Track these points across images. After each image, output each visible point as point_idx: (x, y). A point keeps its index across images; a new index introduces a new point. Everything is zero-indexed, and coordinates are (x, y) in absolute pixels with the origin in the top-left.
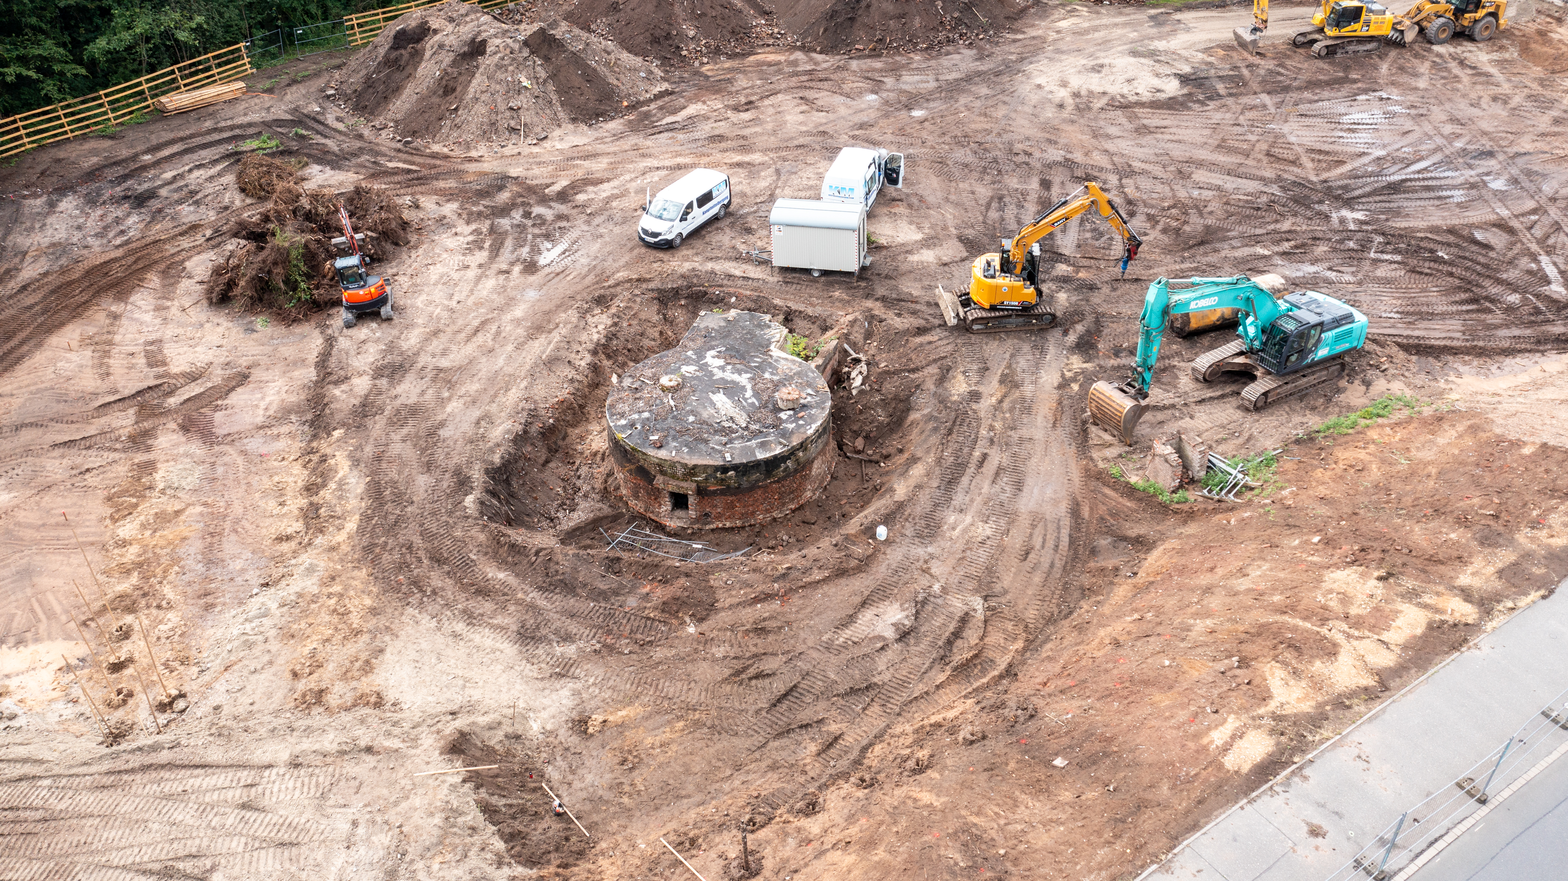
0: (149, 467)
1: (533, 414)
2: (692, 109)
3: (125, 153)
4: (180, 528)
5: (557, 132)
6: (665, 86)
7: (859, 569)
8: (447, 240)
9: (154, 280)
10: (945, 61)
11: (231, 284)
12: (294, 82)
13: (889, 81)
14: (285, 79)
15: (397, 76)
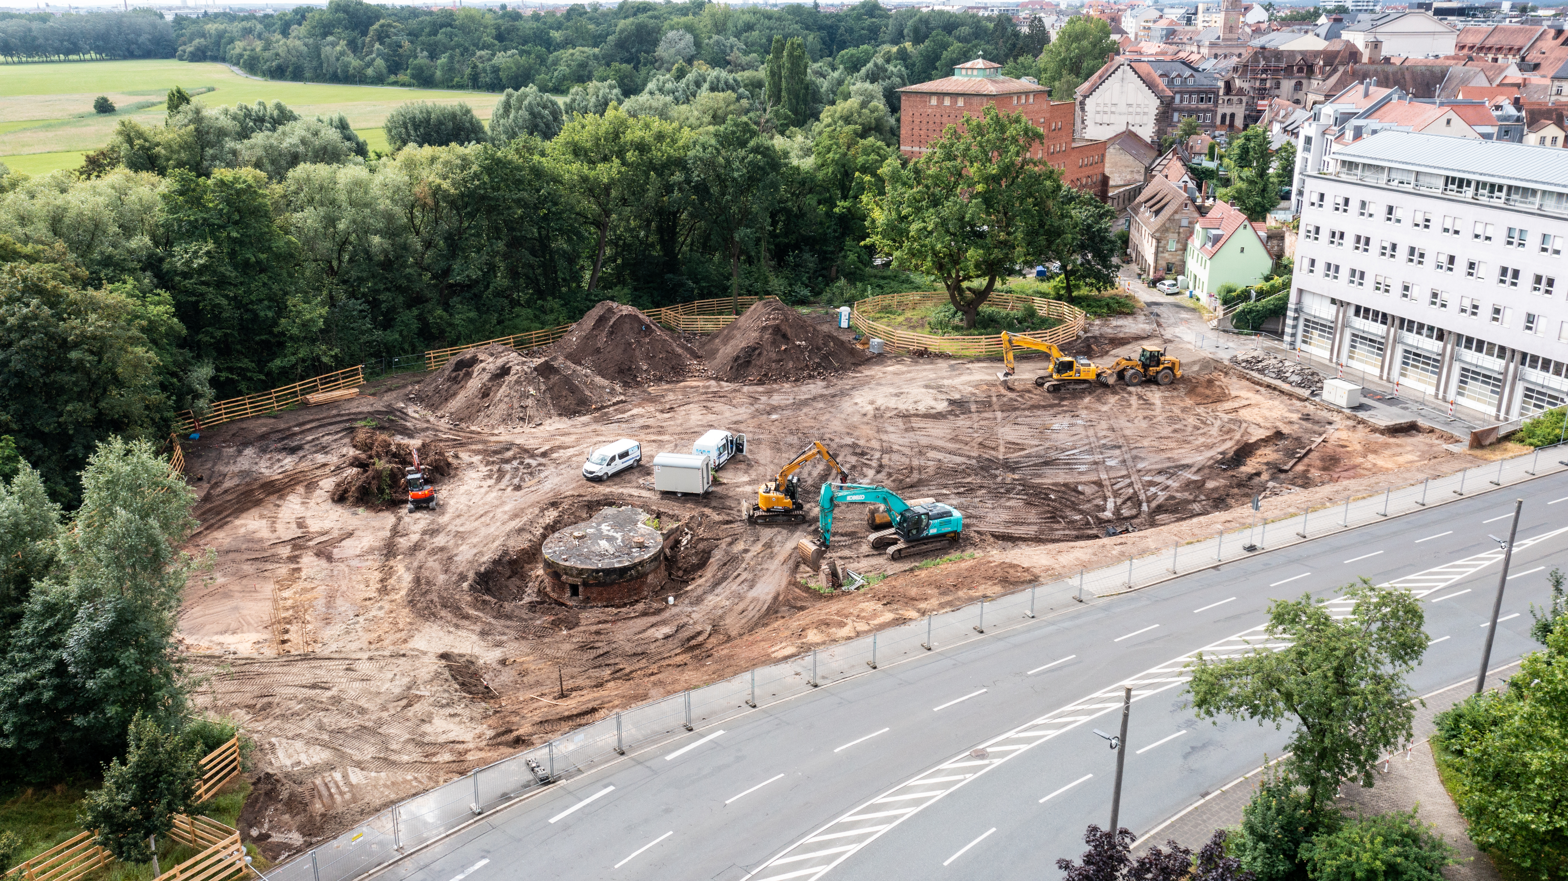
0: (299, 570)
1: (505, 553)
2: (635, 411)
3: (283, 426)
4: (314, 593)
5: (549, 421)
6: (622, 398)
7: (654, 614)
8: (471, 474)
9: (301, 489)
10: (804, 388)
11: (346, 491)
12: (390, 390)
13: (764, 399)
14: (384, 388)
15: (455, 387)
